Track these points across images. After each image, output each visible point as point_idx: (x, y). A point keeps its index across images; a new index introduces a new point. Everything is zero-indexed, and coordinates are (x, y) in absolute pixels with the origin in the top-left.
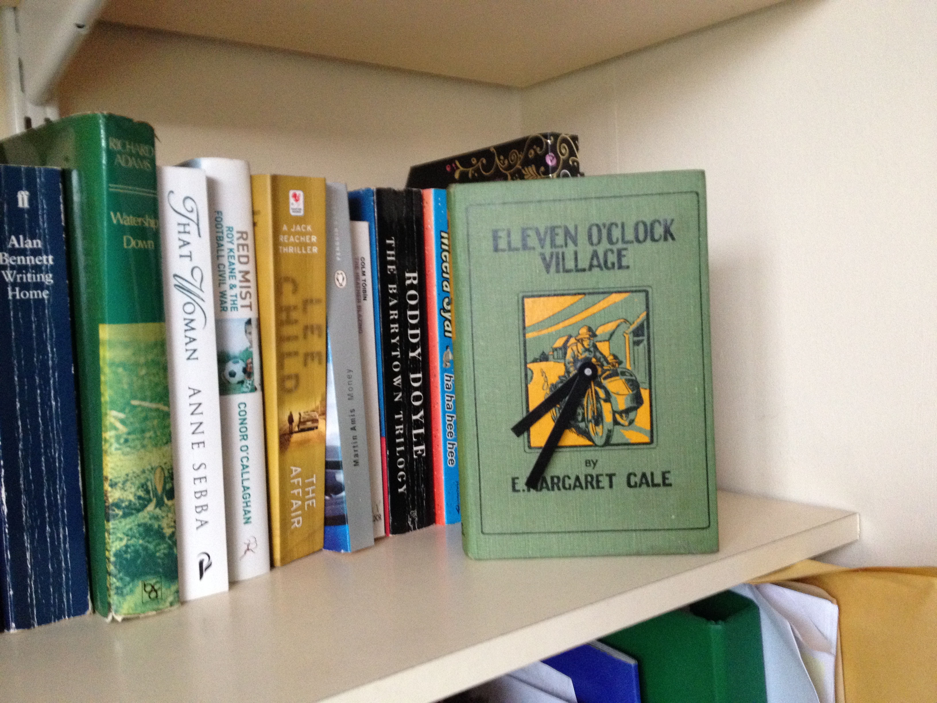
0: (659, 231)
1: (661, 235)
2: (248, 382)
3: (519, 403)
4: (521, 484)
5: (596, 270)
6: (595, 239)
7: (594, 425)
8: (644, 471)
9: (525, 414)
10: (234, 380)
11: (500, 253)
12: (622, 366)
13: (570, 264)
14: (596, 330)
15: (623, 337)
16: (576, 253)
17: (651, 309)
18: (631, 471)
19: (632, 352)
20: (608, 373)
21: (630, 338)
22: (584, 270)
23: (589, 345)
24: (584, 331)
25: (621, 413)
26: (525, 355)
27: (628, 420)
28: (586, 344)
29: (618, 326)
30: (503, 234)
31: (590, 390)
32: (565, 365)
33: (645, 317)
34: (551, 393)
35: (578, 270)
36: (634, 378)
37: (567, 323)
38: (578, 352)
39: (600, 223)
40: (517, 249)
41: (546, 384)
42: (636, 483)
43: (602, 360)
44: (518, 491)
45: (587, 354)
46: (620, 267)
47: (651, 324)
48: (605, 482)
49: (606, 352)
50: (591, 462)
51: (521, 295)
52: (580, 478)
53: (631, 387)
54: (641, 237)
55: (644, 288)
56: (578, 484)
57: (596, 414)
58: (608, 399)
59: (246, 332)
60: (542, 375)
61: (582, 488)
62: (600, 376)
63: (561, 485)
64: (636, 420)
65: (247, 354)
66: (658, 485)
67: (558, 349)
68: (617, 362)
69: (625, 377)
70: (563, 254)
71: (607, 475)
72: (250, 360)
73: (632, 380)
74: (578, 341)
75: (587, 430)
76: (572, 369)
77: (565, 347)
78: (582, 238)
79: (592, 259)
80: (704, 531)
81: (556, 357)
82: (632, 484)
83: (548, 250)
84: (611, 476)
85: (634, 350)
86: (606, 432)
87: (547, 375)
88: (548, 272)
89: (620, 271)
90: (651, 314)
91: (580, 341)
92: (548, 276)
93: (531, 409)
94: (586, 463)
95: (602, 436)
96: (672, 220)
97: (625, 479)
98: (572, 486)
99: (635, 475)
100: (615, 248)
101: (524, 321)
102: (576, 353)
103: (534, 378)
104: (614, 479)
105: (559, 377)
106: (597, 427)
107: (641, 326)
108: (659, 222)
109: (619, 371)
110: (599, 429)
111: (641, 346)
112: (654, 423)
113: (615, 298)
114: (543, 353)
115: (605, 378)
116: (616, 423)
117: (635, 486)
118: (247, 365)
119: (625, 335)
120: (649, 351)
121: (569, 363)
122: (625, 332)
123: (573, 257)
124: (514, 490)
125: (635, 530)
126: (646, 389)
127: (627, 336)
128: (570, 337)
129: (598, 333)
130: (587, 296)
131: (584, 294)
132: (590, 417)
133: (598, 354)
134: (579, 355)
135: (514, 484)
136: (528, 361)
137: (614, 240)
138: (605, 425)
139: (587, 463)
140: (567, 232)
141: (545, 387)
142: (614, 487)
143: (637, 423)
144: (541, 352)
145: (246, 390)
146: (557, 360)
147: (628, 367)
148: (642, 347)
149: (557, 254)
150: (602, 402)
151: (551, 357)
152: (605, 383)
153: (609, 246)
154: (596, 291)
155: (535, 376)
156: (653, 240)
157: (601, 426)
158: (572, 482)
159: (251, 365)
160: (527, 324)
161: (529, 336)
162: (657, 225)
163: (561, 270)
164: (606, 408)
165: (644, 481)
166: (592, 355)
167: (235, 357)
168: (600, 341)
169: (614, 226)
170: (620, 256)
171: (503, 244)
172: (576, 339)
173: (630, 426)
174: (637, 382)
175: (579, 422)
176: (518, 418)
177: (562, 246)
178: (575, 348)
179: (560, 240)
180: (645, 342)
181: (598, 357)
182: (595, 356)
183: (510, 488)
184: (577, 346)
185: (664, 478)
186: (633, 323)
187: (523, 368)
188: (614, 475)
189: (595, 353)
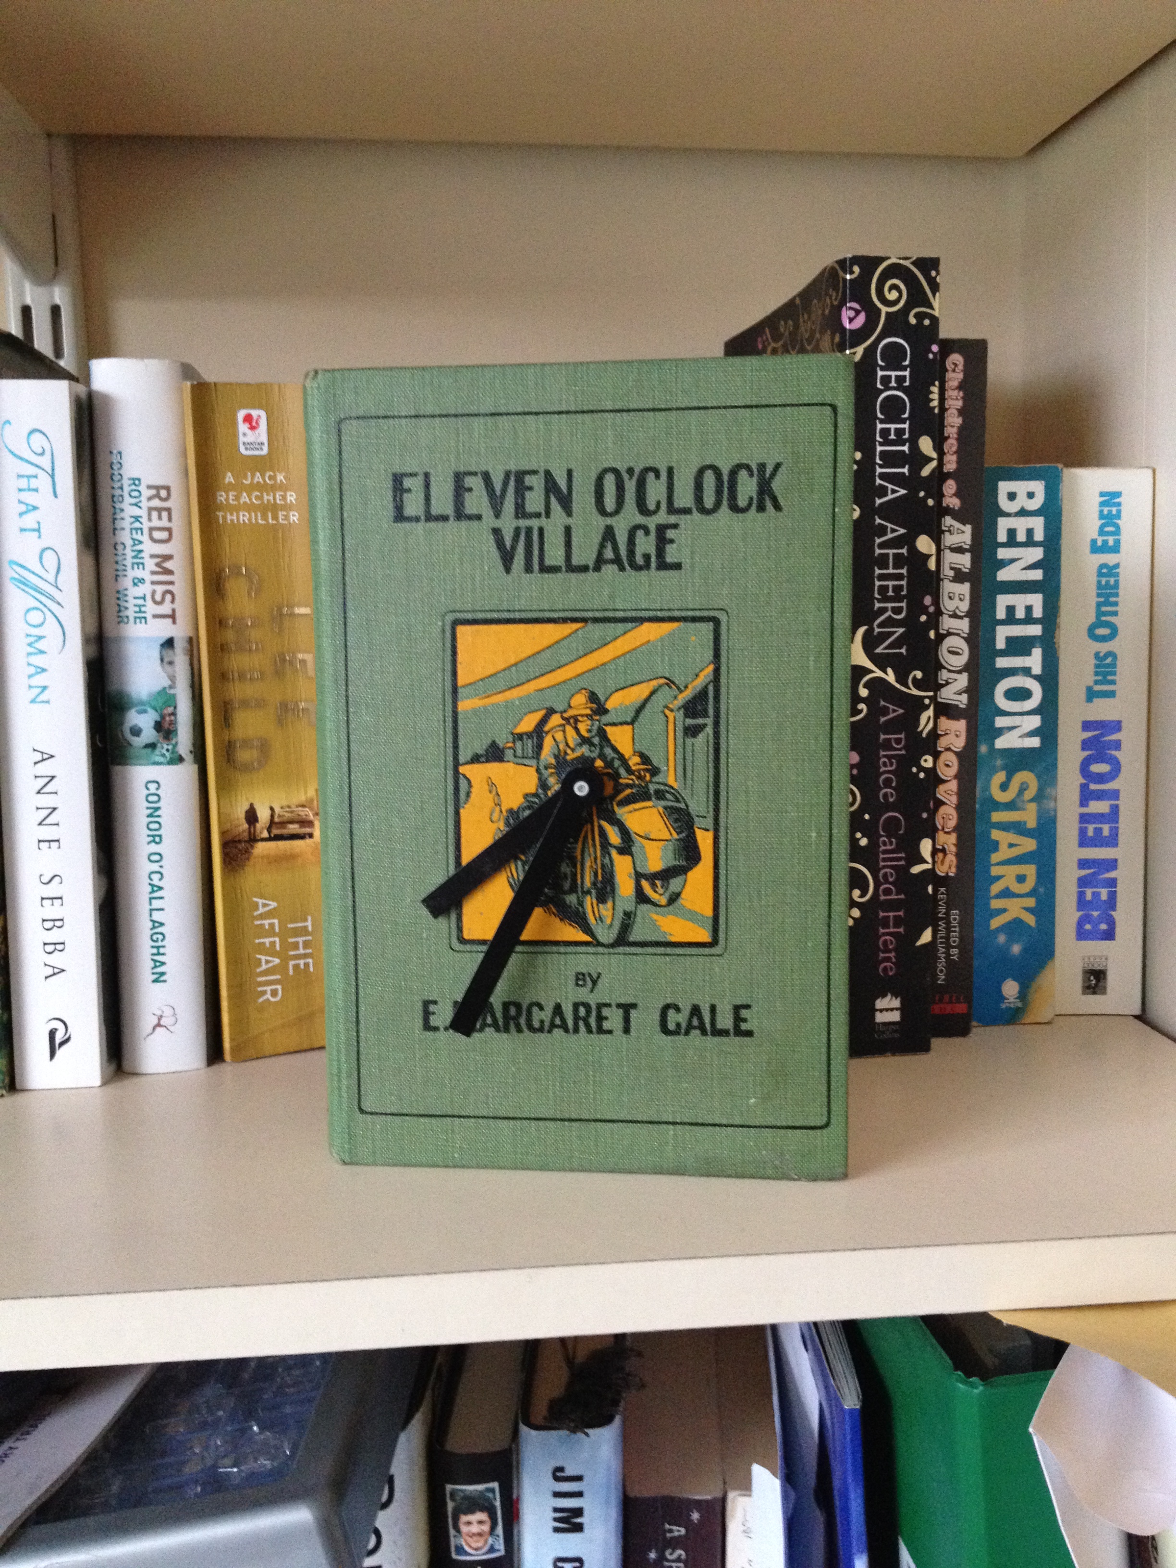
0: (747, 487)
1: (751, 499)
2: (165, 747)
3: (441, 848)
4: (444, 1014)
5: (610, 570)
6: (610, 503)
7: (595, 901)
8: (696, 1002)
9: (452, 871)
10: (138, 742)
11: (406, 525)
12: (659, 778)
13: (555, 555)
14: (607, 699)
15: (664, 719)
16: (568, 530)
17: (723, 659)
18: (669, 1001)
19: (680, 750)
20: (628, 791)
21: (677, 718)
22: (584, 569)
23: (589, 731)
24: (580, 700)
25: (652, 878)
26: (456, 747)
27: (667, 895)
28: (583, 727)
29: (653, 693)
30: (414, 484)
31: (589, 826)
32: (538, 771)
33: (712, 677)
34: (507, 829)
35: (571, 568)
36: (682, 806)
37: (543, 682)
38: (567, 745)
39: (622, 467)
40: (444, 518)
41: (498, 808)
42: (678, 1025)
43: (617, 763)
44: (436, 1029)
45: (585, 750)
46: (663, 566)
47: (723, 690)
48: (614, 1019)
49: (626, 749)
50: (588, 979)
51: (450, 618)
52: (564, 1008)
53: (676, 825)
54: (709, 501)
55: (712, 614)
56: (558, 1021)
57: (600, 878)
58: (626, 849)
59: (162, 660)
60: (490, 792)
61: (566, 1030)
62: (612, 798)
63: (523, 1021)
64: (683, 895)
65: (166, 699)
66: (724, 1033)
67: (525, 737)
68: (647, 770)
69: (663, 803)
70: (541, 530)
71: (619, 1006)
72: (170, 710)
73: (678, 810)
74: (567, 720)
75: (581, 909)
76: (552, 781)
77: (539, 732)
78: (583, 498)
79: (602, 546)
80: (819, 1132)
81: (519, 752)
82: (671, 1026)
83: (508, 524)
84: (627, 1008)
85: (684, 743)
86: (620, 915)
87: (499, 791)
88: (508, 570)
89: (663, 573)
90: (723, 669)
91: (572, 721)
92: (509, 578)
93: (466, 860)
94: (577, 979)
95: (611, 926)
96: (778, 466)
97: (657, 1017)
98: (547, 1024)
99: (678, 1009)
100: (651, 523)
101: (454, 673)
102: (562, 746)
103: (473, 795)
104: (633, 1014)
105: (526, 796)
106: (601, 905)
107: (702, 695)
108: (748, 467)
109: (652, 788)
110: (606, 910)
111: (701, 737)
112: (722, 901)
113: (649, 632)
114: (494, 744)
115: (622, 803)
116: (641, 898)
117: (676, 1032)
118: (163, 717)
119: (667, 712)
120: (717, 750)
121: (546, 768)
122: (667, 707)
123: (562, 540)
124: (428, 1027)
125: (674, 1123)
126: (707, 830)
127: (671, 715)
128: (551, 712)
129: (609, 705)
130: (590, 626)
131: (584, 620)
132: (588, 883)
133: (608, 751)
134: (569, 751)
135: (427, 1014)
136: (462, 759)
137: (652, 506)
138: (617, 903)
139: (580, 978)
140: (551, 485)
141: (495, 816)
142: (633, 1032)
143: (687, 900)
144: (489, 742)
145: (161, 759)
146: (521, 760)
147: (671, 781)
148: (702, 741)
149: (529, 530)
150: (614, 853)
151: (509, 754)
152: (622, 812)
153: (640, 519)
154: (610, 614)
155: (474, 790)
156: (735, 508)
157: (609, 904)
158: (546, 1015)
159: (173, 718)
160: (460, 682)
161: (463, 706)
162: (743, 474)
163: (536, 567)
164: (622, 866)
165: (695, 1022)
166: (597, 751)
167: (142, 703)
168: (614, 724)
169: (651, 476)
170: (662, 541)
171: (413, 505)
172: (563, 718)
173: (671, 908)
174: (689, 814)
175: (566, 893)
176: (437, 878)
177: (538, 515)
178: (559, 736)
179: (534, 501)
180: (709, 730)
181: (609, 758)
182: (602, 756)
183: (419, 1022)
184: (564, 731)
185: (738, 1019)
186: (686, 687)
187: (450, 773)
188: (634, 1006)
189: (602, 748)
